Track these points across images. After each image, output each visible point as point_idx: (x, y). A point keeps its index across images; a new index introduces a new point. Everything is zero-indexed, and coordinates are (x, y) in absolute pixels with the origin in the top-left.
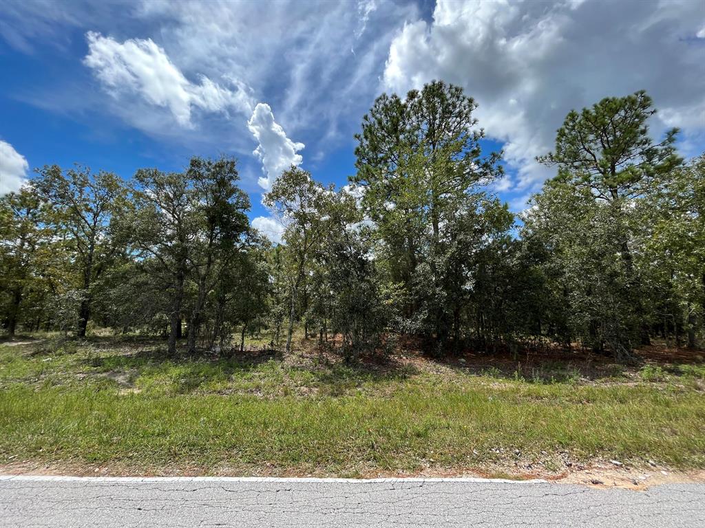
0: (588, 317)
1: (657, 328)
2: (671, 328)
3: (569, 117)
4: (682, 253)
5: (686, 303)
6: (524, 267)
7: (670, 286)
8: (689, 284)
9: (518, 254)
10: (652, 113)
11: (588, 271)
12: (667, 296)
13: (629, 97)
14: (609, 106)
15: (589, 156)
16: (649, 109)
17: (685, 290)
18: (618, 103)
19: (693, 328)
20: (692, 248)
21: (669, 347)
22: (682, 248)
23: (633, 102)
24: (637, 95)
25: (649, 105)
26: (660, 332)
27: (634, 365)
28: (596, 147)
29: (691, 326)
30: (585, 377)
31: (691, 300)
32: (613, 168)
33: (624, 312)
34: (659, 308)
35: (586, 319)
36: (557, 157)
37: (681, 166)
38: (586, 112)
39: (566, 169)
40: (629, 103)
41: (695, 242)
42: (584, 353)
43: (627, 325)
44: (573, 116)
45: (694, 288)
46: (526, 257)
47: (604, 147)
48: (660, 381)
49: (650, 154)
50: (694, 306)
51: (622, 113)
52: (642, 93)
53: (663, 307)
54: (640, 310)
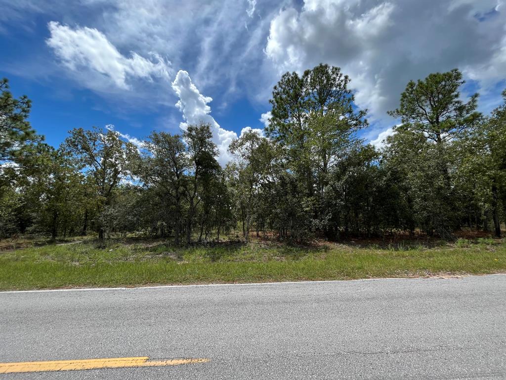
0: (425, 214)
1: (465, 220)
2: (473, 220)
3: (409, 86)
4: (480, 174)
5: (482, 204)
6: (388, 186)
7: (473, 193)
8: (484, 192)
9: (385, 178)
10: (462, 83)
11: (425, 187)
12: (471, 199)
13: (448, 73)
14: (435, 79)
15: (421, 110)
16: (460, 81)
17: (482, 196)
18: (441, 77)
19: (487, 219)
20: (486, 172)
21: (472, 231)
22: (479, 172)
23: (450, 77)
24: (452, 71)
25: (460, 78)
26: (467, 223)
27: (452, 240)
28: (426, 104)
29: (485, 217)
30: (426, 247)
31: (485, 202)
32: (437, 119)
33: (446, 210)
34: (466, 208)
35: (424, 215)
36: (401, 112)
37: (480, 118)
38: (421, 83)
39: (407, 119)
40: (448, 77)
41: (487, 168)
42: (421, 236)
43: (448, 218)
44: (411, 85)
45: (487, 194)
46: (389, 180)
47: (431, 105)
48: (467, 247)
49: (460, 109)
50: (487, 205)
51: (443, 83)
52: (456, 70)
53: (469, 206)
54: (454, 209)
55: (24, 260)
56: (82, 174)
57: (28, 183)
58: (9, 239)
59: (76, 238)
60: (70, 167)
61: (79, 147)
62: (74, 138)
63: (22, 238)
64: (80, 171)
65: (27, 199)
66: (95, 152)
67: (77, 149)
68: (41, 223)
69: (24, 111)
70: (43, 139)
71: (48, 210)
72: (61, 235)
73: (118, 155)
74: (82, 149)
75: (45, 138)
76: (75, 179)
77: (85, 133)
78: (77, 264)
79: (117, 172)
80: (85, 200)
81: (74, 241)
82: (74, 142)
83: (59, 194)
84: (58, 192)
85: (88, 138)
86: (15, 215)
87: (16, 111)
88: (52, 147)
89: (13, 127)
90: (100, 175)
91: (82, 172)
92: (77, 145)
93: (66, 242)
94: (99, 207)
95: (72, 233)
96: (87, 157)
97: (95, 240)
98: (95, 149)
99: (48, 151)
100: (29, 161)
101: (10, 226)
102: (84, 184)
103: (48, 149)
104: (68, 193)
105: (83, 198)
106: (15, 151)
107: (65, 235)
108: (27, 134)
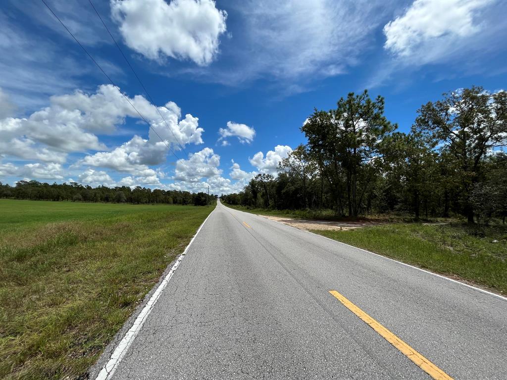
55: (399, 233)
56: (435, 152)
57: (390, 169)
58: (384, 214)
59: (439, 219)
60: (422, 148)
61: (430, 123)
62: (423, 116)
63: (392, 214)
64: (433, 149)
65: (391, 183)
66: (449, 122)
67: (428, 125)
68: (405, 202)
69: (380, 109)
70: (396, 127)
71: (409, 190)
72: (423, 215)
73: (481, 116)
74: (433, 124)
75: (398, 125)
76: (430, 159)
77: (434, 106)
78: (451, 249)
79: (483, 139)
80: (444, 179)
81: (437, 222)
82: (424, 119)
83: (416, 175)
84: (414, 173)
85: (438, 110)
86: (385, 195)
87: (376, 111)
88: (403, 134)
89: (375, 126)
90: (458, 148)
91: (435, 150)
92: (428, 122)
93: (431, 222)
94: (466, 185)
95: (434, 214)
96: (440, 131)
97: (464, 225)
98: (448, 120)
99: (401, 138)
100: (389, 150)
101: (383, 204)
102: (439, 162)
103: (401, 136)
104: (424, 173)
105: (440, 177)
106: (378, 144)
107: (426, 215)
108: (385, 126)
